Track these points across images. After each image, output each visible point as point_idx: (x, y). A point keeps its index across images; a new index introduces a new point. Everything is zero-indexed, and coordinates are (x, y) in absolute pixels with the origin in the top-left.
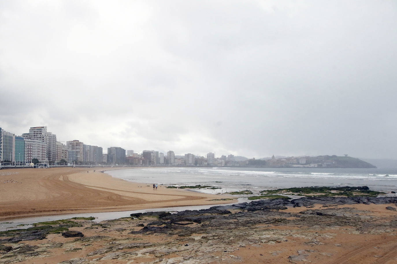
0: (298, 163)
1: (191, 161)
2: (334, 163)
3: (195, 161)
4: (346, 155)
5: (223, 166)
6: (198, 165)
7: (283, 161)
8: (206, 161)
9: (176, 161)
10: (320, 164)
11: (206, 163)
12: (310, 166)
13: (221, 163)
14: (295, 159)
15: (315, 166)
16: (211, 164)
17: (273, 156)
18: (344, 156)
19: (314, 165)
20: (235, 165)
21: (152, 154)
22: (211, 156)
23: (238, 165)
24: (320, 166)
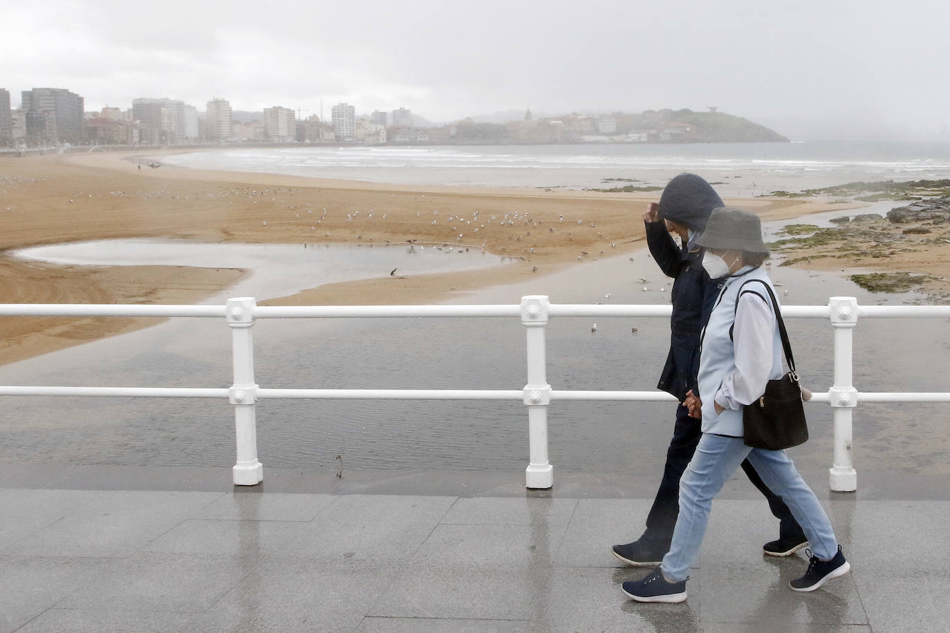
0: (597, 131)
1: (283, 129)
2: (688, 129)
3: (297, 129)
4: (713, 109)
5: (381, 142)
6: (308, 141)
7: (554, 126)
8: (331, 128)
9: (237, 128)
10: (653, 132)
11: (332, 136)
12: (627, 138)
13: (377, 134)
14: (586, 120)
15: (640, 137)
16: (347, 137)
17: (528, 113)
18: (708, 111)
19: (638, 135)
20: (419, 139)
21: (163, 110)
22: (343, 112)
23: (427, 138)
24: (654, 139)
